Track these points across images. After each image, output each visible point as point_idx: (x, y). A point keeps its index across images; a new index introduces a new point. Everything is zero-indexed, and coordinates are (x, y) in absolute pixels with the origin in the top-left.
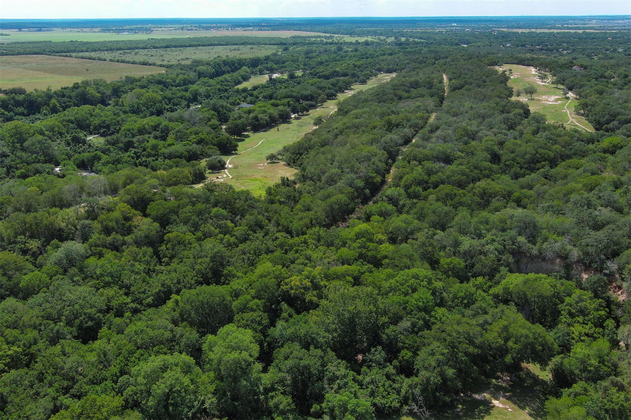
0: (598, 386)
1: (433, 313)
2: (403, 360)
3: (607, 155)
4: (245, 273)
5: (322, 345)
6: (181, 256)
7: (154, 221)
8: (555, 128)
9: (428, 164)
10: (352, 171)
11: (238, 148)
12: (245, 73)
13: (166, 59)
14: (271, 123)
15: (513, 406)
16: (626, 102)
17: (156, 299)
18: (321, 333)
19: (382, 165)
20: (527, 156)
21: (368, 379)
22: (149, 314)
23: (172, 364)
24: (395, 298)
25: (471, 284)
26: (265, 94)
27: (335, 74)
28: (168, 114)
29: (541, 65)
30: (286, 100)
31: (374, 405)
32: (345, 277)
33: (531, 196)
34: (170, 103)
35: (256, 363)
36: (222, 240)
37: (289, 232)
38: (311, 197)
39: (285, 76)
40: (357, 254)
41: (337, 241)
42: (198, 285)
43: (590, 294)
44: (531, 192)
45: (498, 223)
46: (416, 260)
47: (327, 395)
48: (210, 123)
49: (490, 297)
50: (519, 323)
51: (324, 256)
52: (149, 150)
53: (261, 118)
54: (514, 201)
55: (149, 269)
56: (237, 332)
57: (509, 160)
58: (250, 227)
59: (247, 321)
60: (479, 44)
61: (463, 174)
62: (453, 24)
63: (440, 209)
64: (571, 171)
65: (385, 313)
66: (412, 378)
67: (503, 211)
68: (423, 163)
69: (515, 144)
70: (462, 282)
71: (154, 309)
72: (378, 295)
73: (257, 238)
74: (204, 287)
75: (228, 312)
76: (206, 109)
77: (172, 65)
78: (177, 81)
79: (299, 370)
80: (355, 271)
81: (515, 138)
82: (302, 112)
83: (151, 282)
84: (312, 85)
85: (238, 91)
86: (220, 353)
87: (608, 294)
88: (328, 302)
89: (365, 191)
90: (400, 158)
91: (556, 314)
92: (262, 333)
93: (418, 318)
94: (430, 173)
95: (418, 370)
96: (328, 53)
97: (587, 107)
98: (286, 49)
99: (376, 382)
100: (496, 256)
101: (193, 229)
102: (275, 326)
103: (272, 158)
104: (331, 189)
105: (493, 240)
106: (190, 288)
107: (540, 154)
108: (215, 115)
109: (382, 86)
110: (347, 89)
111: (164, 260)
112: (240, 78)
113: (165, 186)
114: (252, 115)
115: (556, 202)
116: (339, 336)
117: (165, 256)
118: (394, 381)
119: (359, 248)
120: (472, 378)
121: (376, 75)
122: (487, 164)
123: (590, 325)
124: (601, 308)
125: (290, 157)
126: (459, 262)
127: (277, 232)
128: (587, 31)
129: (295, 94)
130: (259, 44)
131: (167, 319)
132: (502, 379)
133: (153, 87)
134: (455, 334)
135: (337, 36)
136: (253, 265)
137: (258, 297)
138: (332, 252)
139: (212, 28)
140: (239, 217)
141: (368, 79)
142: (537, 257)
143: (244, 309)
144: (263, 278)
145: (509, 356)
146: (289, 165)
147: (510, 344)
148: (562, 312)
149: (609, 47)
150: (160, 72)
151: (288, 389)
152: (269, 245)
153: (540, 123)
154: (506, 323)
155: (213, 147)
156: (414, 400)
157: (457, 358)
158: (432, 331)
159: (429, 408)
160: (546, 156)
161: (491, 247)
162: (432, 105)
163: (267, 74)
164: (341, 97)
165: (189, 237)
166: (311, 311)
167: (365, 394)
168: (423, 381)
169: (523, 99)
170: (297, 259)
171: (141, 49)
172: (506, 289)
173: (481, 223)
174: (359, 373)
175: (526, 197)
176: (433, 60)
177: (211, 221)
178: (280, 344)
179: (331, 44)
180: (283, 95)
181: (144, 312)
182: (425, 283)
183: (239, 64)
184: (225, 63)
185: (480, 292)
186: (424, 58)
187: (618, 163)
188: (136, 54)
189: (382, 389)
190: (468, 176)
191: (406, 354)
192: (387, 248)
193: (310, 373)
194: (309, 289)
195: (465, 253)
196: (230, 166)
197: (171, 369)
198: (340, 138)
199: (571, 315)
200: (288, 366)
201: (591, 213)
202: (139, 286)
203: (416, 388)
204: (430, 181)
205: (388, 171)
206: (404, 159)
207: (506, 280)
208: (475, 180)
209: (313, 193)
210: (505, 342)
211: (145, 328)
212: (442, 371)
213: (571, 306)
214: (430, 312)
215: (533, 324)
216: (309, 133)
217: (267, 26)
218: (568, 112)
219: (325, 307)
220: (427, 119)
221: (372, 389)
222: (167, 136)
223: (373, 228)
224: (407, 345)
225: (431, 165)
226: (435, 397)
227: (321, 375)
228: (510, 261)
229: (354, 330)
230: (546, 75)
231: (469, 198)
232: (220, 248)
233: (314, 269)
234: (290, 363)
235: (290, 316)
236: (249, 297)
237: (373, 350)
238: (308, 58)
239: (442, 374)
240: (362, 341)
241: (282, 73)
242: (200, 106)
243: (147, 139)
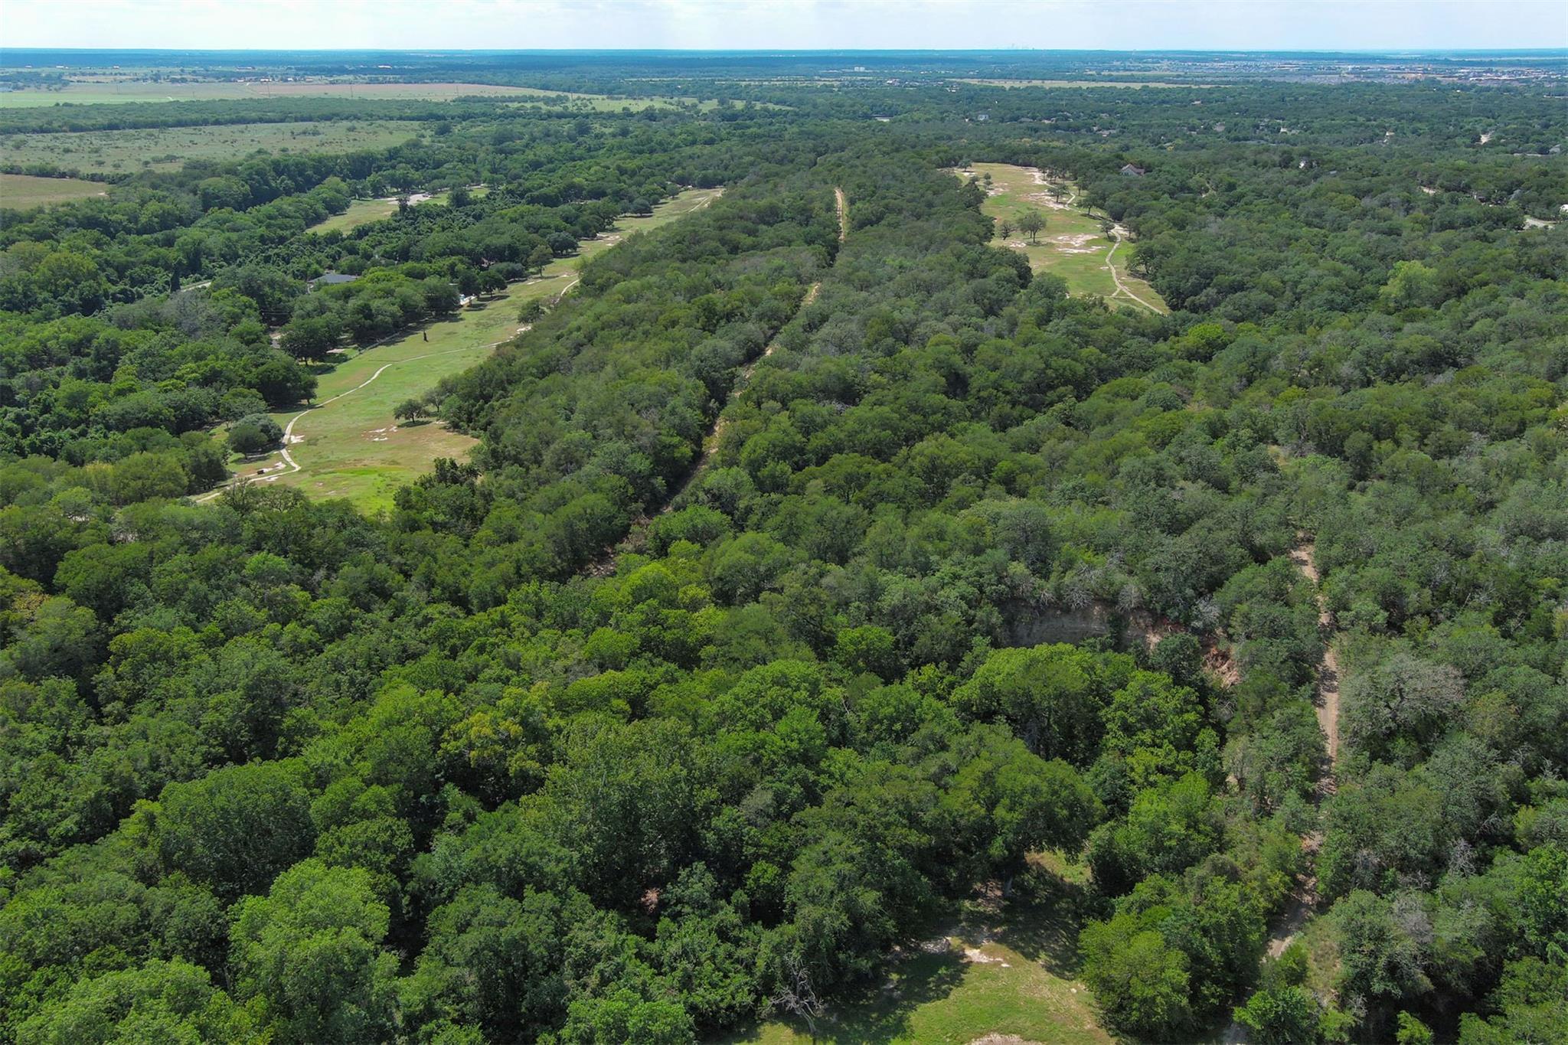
0: (1186, 880)
1: (823, 764)
2: (758, 887)
3: (1195, 364)
4: (344, 721)
5: (556, 880)
6: (159, 692)
7: (78, 604)
8: (1087, 308)
9: (804, 407)
10: (620, 433)
11: (316, 391)
12: (333, 193)
13: (109, 161)
14: (406, 322)
15: (1011, 954)
16: (1231, 244)
17: (90, 821)
18: (553, 851)
19: (693, 416)
20: (1027, 376)
21: (674, 948)
22: (68, 864)
23: (142, 992)
24: (733, 738)
25: (908, 682)
26: (388, 248)
27: (572, 192)
28: (116, 309)
29: (1056, 165)
30: (445, 262)
31: (692, 1009)
32: (607, 700)
33: (1037, 468)
34: (121, 277)
35: (383, 953)
36: (275, 638)
37: (459, 600)
38: (517, 507)
39: (443, 200)
40: (638, 641)
41: (587, 614)
42: (210, 767)
43: (1165, 678)
44: (1037, 459)
45: (965, 535)
46: (780, 641)
47: (573, 1006)
48: (239, 328)
49: (953, 710)
50: (1018, 762)
51: (553, 655)
52: (59, 408)
53: (378, 310)
54: (999, 482)
55: (66, 739)
56: (327, 879)
57: (985, 388)
58: (355, 599)
59: (353, 845)
60: (916, 115)
61: (885, 425)
62: (856, 69)
63: (834, 513)
64: (1121, 403)
65: (710, 778)
66: (779, 929)
67: (979, 507)
68: (791, 405)
69: (999, 349)
70: (886, 683)
71: (83, 847)
72: (692, 735)
73: (375, 624)
74: (230, 770)
75: (299, 830)
76: (225, 291)
77: (126, 176)
78: (143, 220)
79: (497, 953)
80: (632, 684)
81: (1000, 336)
82: (489, 291)
83: (73, 774)
84: (513, 220)
85: (314, 242)
86: (282, 941)
87: (1202, 674)
88: (567, 769)
89: (653, 481)
90: (738, 394)
91: (1096, 730)
92: (393, 872)
93: (789, 781)
94: (808, 427)
95: (794, 905)
96: (552, 139)
97: (1152, 257)
98: (444, 131)
99: (694, 951)
100: (964, 613)
101: (193, 616)
102: (428, 850)
103: (411, 413)
104: (567, 482)
105: (956, 577)
106: (189, 778)
107: (1056, 370)
108: (250, 306)
109: (691, 220)
110: (604, 230)
111: (109, 708)
112: (320, 208)
113: (109, 504)
114: (353, 303)
115: (1090, 478)
116: (597, 850)
117: (113, 697)
118: (737, 942)
119: (643, 624)
120: (919, 905)
121: (674, 194)
122: (939, 399)
123: (1167, 746)
124: (1189, 707)
125: (460, 408)
126: (879, 635)
127: (428, 603)
128: (1152, 85)
129: (468, 246)
130: (371, 117)
131: (124, 871)
132: (984, 896)
133: (67, 237)
134: (875, 808)
135: (575, 96)
136: (363, 696)
137: (380, 778)
138: (574, 641)
139: (240, 76)
140: (322, 572)
141: (656, 202)
142: (1051, 605)
143: (343, 815)
144: (394, 728)
145: (999, 841)
146: (455, 427)
147: (1000, 812)
148: (1108, 726)
149: (1197, 122)
150: (92, 195)
151: (469, 1008)
152: (407, 640)
153: (1053, 298)
154: (988, 766)
155: (246, 391)
156: (788, 979)
157: (882, 864)
158: (824, 807)
159: (823, 992)
160: (1068, 373)
161: (951, 594)
162: (809, 264)
163: (394, 194)
164: (589, 249)
165: (183, 638)
166: (523, 798)
167: (667, 985)
168: (806, 930)
169: (1017, 244)
170: (484, 667)
171: (34, 131)
172: (987, 688)
173: (928, 537)
174: (651, 937)
175: (1025, 470)
176: (812, 156)
177: (244, 589)
178: (443, 895)
179: (560, 116)
180: (437, 249)
181: (51, 861)
182: (805, 694)
183: (317, 170)
184: (279, 168)
185: (929, 699)
186: (789, 150)
187: (1217, 380)
188: (18, 148)
189: (708, 967)
190: (895, 430)
191: (764, 872)
192: (711, 618)
193: (526, 956)
194: (517, 742)
195: (893, 614)
196: (295, 440)
197: (140, 1009)
198: (587, 353)
199: (1128, 729)
200: (468, 948)
201: (1163, 497)
202: (35, 787)
203: (789, 950)
204: (809, 448)
205: (709, 429)
206: (746, 398)
207: (987, 666)
208: (911, 438)
209: (521, 495)
210: (988, 810)
211: (56, 905)
212: (850, 900)
213: (1126, 709)
214: (818, 762)
215: (1047, 760)
216: (507, 344)
217: (393, 72)
218: (1114, 271)
219: (560, 783)
220: (800, 298)
221: (685, 970)
222: (115, 369)
223: (675, 573)
224: (765, 850)
225: (810, 408)
226: (835, 963)
227: (556, 956)
228: (994, 620)
229: (634, 832)
230: (1064, 187)
231: (901, 482)
232: (275, 659)
233: (528, 689)
234: (472, 939)
235: (470, 818)
236: (356, 782)
237: (683, 873)
238: (501, 152)
239: (850, 908)
240: (655, 856)
241: (434, 192)
242: (208, 284)
243: (55, 378)
